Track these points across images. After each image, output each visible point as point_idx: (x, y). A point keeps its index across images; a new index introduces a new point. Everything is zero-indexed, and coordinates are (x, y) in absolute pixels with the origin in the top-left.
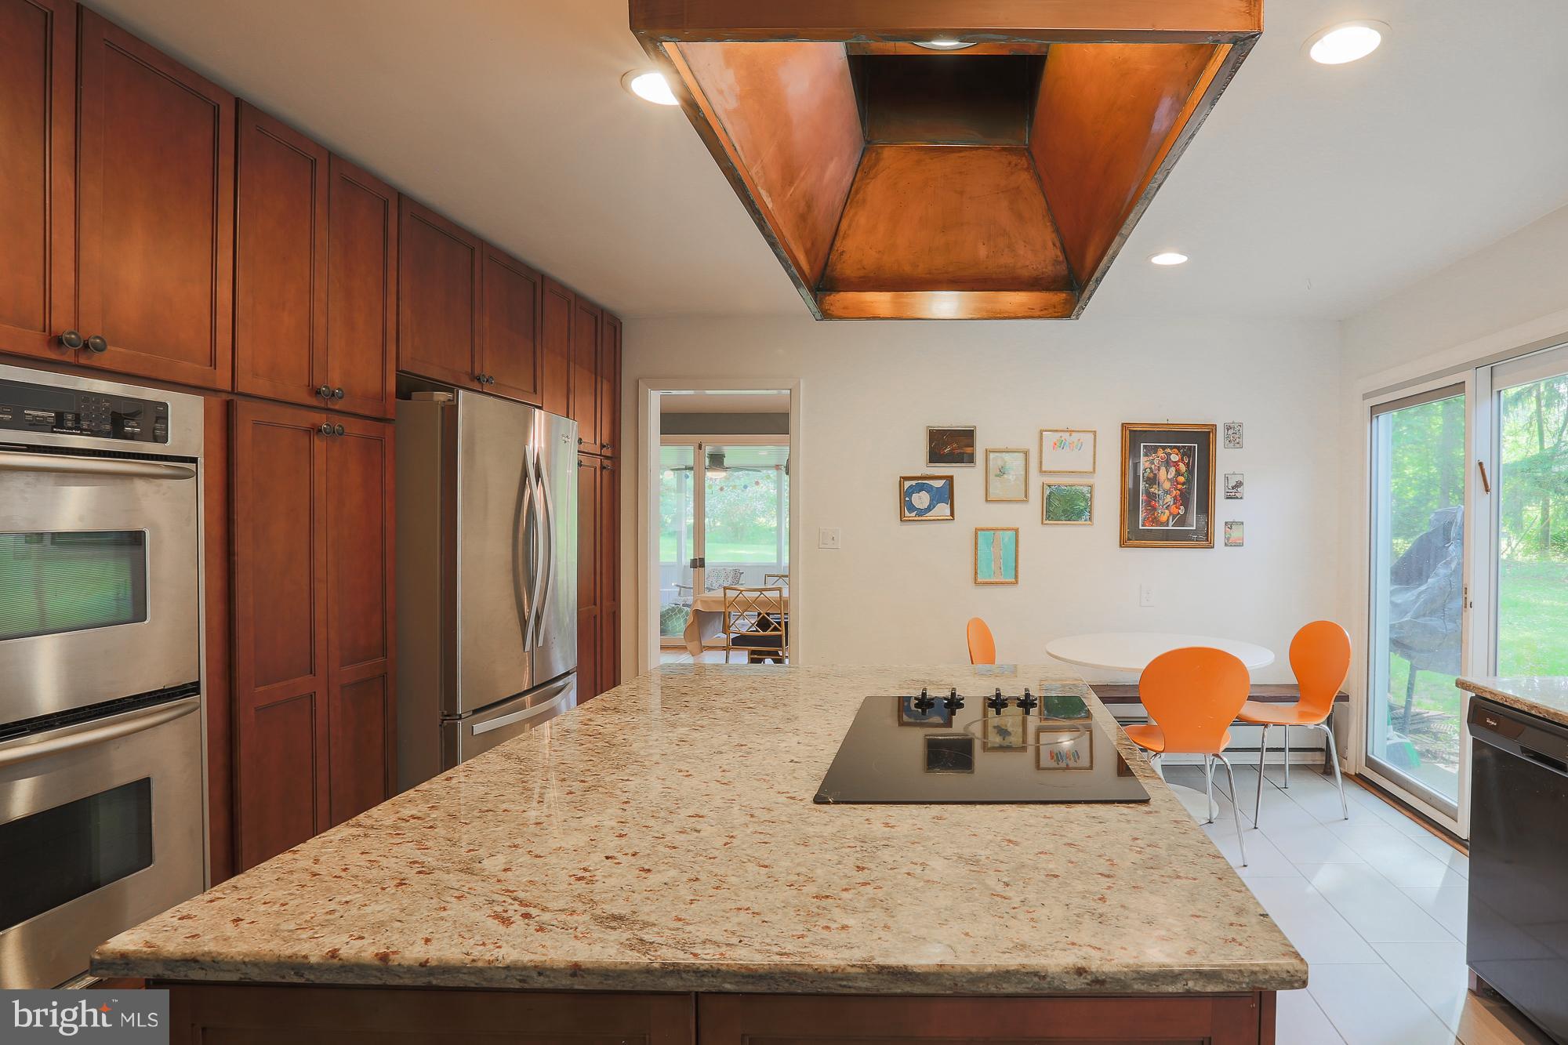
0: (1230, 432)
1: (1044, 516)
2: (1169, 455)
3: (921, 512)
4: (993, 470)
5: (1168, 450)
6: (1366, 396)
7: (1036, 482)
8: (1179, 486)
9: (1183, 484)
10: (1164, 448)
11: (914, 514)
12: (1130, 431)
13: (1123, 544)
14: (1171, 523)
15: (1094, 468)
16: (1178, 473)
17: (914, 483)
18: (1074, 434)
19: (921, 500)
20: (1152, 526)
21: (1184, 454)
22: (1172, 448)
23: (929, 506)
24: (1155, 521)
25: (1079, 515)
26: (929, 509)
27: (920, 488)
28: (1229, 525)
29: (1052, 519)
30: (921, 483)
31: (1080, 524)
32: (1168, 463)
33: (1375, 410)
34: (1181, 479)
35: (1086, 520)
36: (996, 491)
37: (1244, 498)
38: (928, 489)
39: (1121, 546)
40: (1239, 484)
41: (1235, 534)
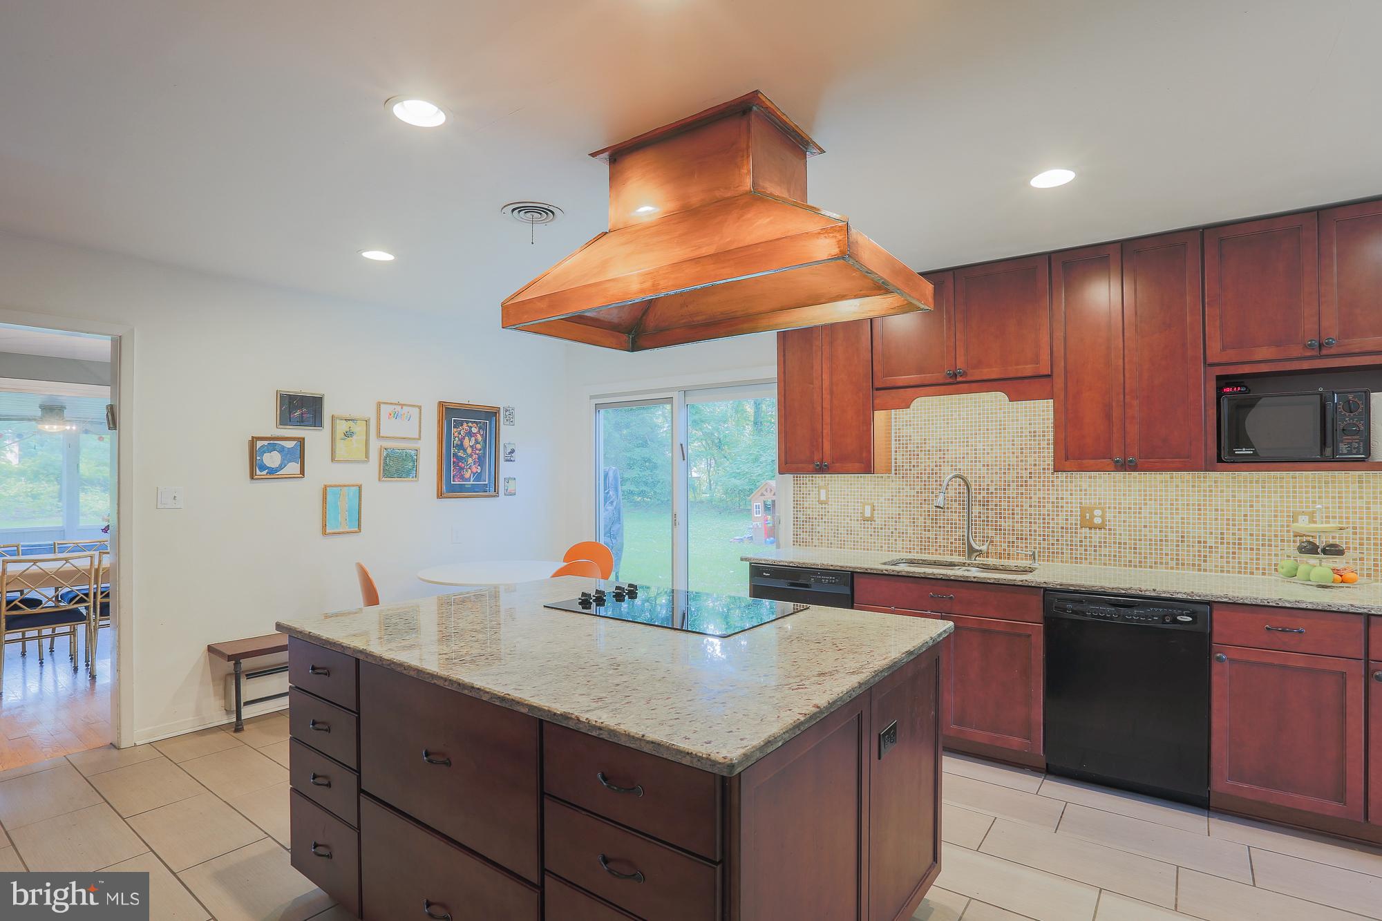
0: (507, 413)
1: (382, 474)
2: (471, 427)
3: (272, 471)
4: (339, 434)
5: (470, 424)
6: (592, 397)
7: (375, 445)
8: (477, 452)
9: (480, 450)
10: (467, 422)
11: (265, 472)
12: (446, 408)
13: (440, 495)
14: (472, 479)
15: (420, 436)
16: (477, 442)
17: (266, 443)
18: (404, 407)
19: (272, 459)
20: (459, 481)
21: (480, 428)
22: (473, 422)
23: (280, 465)
24: (462, 478)
25: (408, 474)
26: (281, 467)
27: (272, 448)
28: (507, 480)
29: (388, 477)
30: (273, 443)
31: (409, 481)
32: (470, 434)
33: (598, 407)
34: (479, 446)
35: (413, 477)
36: (341, 452)
37: (516, 461)
38: (282, 450)
39: (438, 497)
40: (513, 451)
41: (511, 486)
